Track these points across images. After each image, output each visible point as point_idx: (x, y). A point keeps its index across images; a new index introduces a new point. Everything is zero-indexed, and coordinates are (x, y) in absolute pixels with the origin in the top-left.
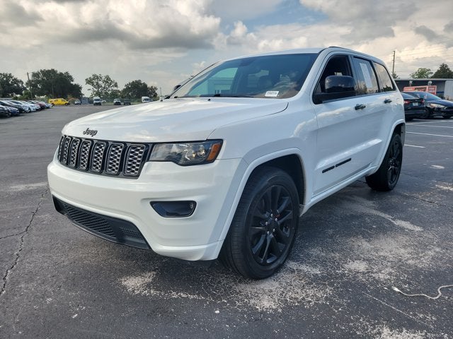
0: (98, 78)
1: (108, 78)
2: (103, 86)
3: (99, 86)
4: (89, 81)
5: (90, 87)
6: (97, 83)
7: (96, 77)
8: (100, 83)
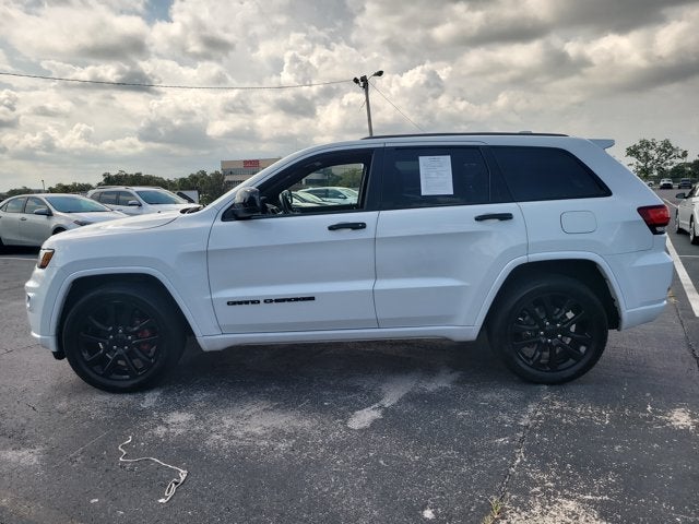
0: (648, 145)
1: (667, 144)
2: (656, 158)
3: (647, 158)
4: (632, 152)
5: (633, 160)
6: (646, 154)
7: (646, 144)
8: (652, 152)
